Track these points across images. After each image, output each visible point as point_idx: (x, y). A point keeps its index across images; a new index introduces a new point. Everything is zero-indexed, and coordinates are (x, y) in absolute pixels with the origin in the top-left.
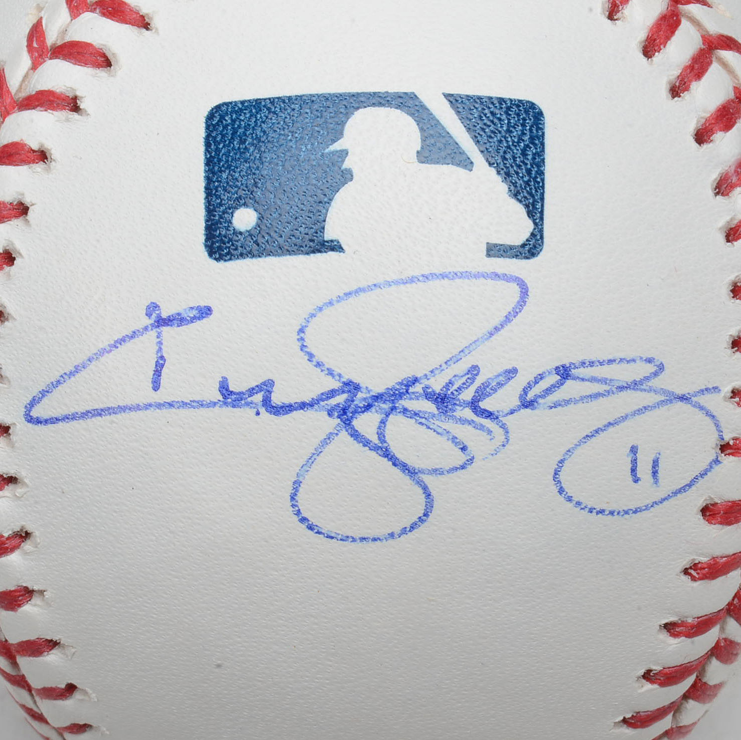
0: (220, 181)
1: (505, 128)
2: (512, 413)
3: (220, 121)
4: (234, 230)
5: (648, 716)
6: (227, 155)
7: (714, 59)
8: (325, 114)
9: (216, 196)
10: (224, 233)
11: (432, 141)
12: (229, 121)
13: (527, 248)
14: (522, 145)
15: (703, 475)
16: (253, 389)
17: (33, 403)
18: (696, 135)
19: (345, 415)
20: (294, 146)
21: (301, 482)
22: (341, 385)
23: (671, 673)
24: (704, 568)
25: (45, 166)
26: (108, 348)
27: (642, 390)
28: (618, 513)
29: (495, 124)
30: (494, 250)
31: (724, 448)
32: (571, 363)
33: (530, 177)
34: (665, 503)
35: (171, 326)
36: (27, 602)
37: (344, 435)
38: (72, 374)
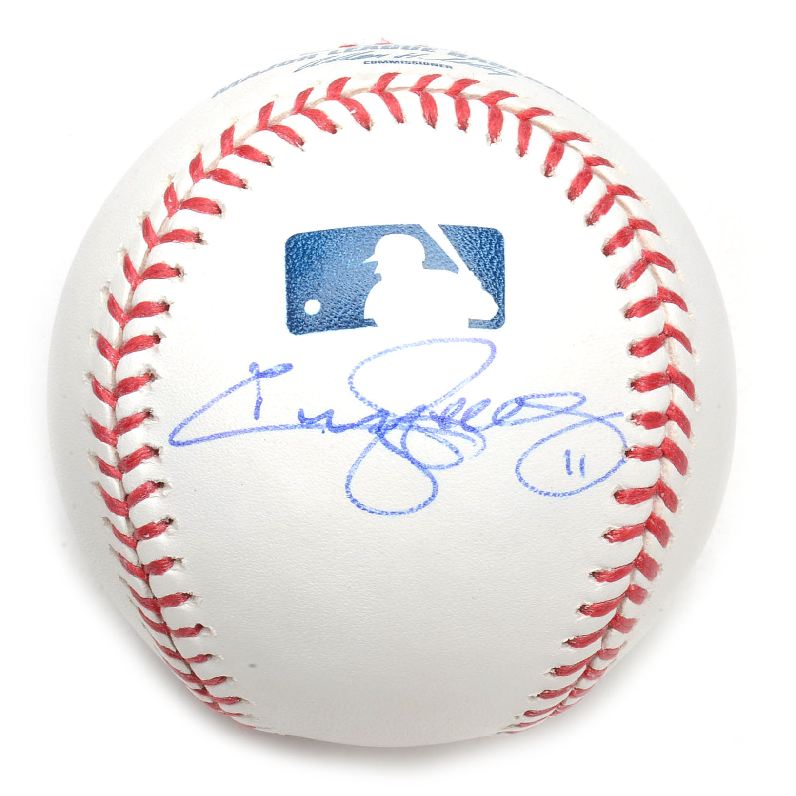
0: (296, 284)
1: (479, 246)
2: (487, 428)
3: (295, 245)
4: (306, 314)
5: (585, 638)
6: (300, 266)
7: (615, 201)
8: (363, 239)
9: (294, 293)
10: (299, 316)
11: (432, 255)
12: (301, 245)
13: (495, 322)
14: (490, 256)
15: (614, 470)
16: (320, 416)
17: (174, 433)
18: (604, 250)
19: (380, 431)
20: (343, 260)
21: (352, 476)
22: (377, 412)
23: (598, 608)
24: (617, 534)
25: (179, 278)
26: (225, 394)
27: (571, 414)
28: (559, 495)
29: (472, 244)
30: (474, 324)
31: (628, 453)
32: (525, 396)
33: (496, 277)
34: (590, 489)
35: (266, 377)
36: (170, 567)
37: (379, 444)
38: (200, 412)
